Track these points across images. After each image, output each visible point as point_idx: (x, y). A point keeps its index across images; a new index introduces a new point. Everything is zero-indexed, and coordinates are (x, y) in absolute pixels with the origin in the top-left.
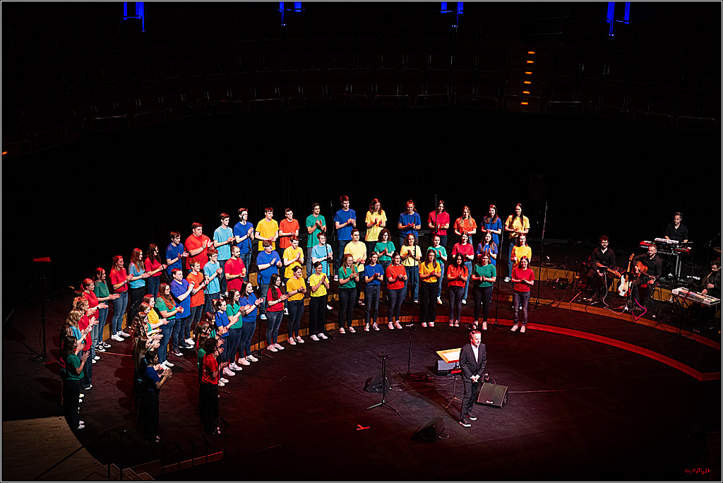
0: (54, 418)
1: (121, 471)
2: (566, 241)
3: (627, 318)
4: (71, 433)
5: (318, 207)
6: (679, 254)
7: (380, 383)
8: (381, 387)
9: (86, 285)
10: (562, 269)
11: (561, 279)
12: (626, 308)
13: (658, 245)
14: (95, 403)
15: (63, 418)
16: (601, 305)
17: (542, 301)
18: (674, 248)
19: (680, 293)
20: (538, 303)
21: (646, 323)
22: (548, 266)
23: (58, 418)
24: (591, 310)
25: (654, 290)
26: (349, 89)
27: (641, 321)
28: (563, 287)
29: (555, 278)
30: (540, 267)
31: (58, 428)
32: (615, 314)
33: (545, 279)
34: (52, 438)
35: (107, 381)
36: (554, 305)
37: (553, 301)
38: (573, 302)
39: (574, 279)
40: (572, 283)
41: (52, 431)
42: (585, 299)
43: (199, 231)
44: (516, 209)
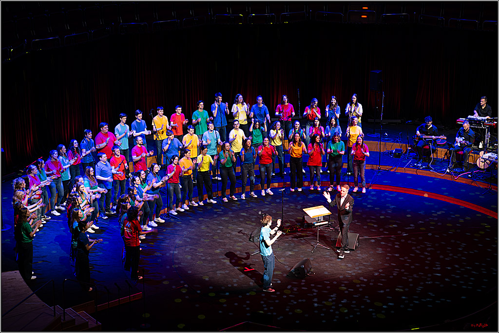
0: (11, 272)
1: (64, 311)
2: (399, 121)
3: (448, 178)
4: (25, 283)
5: (202, 103)
6: (487, 128)
9: (31, 170)
10: (397, 142)
11: (396, 150)
12: (448, 170)
13: (471, 121)
15: (18, 271)
16: (428, 169)
17: (383, 168)
18: (483, 123)
19: (489, 157)
20: (380, 169)
21: (464, 181)
22: (386, 140)
23: (14, 272)
24: (421, 173)
25: (469, 156)
26: (229, 11)
27: (459, 179)
28: (399, 156)
29: (392, 149)
30: (380, 141)
31: (14, 280)
32: (440, 175)
33: (385, 150)
34: (9, 287)
35: (51, 242)
36: (392, 171)
37: (391, 167)
38: (406, 167)
39: (406, 150)
40: (406, 153)
41: (10, 282)
42: (415, 164)
43: (105, 128)
44: (352, 98)
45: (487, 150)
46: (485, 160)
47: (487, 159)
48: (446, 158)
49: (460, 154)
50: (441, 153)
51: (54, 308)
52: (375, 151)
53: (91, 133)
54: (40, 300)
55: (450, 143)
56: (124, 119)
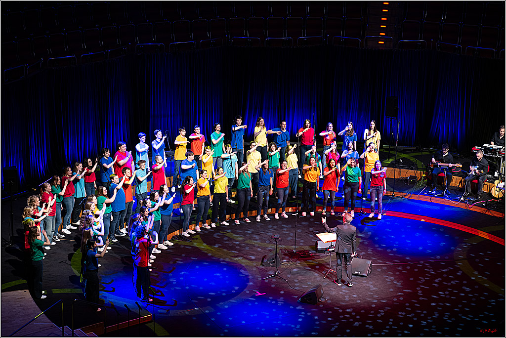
0: (20, 291)
1: (73, 331)
2: (414, 148)
3: (463, 206)
4: (34, 302)
5: (219, 125)
6: (502, 156)
7: (273, 259)
8: (274, 262)
9: (44, 187)
10: (412, 169)
11: (411, 177)
13: (486, 150)
14: (53, 279)
15: (27, 291)
16: (442, 197)
17: (397, 194)
18: (499, 152)
20: (394, 196)
21: (478, 210)
22: (401, 167)
23: (23, 291)
24: (435, 200)
27: (474, 209)
28: (414, 183)
29: (407, 176)
30: (395, 168)
31: (24, 299)
32: (454, 203)
33: (399, 177)
34: (18, 307)
35: (62, 262)
36: (407, 197)
37: (405, 194)
38: (421, 194)
39: (421, 177)
40: (420, 180)
41: (18, 301)
42: (430, 192)
43: (123, 148)
44: (370, 124)
45: (502, 179)
46: (500, 189)
47: (502, 189)
48: (460, 186)
49: (474, 183)
50: (456, 181)
51: (63, 329)
52: (390, 177)
53: (108, 152)
54: (49, 321)
55: (465, 171)
56: (143, 139)
